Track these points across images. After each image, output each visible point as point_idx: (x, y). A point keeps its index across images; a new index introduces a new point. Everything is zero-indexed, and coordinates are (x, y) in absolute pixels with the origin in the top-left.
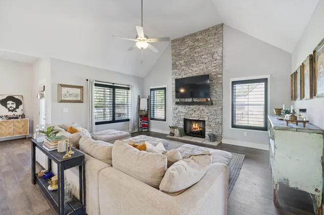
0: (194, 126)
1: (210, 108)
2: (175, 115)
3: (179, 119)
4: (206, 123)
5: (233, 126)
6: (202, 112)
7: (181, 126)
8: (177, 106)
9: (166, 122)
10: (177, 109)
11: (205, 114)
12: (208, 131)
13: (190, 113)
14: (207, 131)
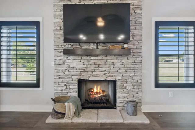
0: (95, 90)
1: (124, 60)
2: (61, 74)
3: (69, 80)
4: (118, 84)
5: (158, 85)
6: (112, 67)
7: (73, 93)
8: (64, 58)
9: (40, 89)
10: (64, 63)
11: (116, 70)
12: (121, 98)
13: (90, 68)
14: (119, 98)
